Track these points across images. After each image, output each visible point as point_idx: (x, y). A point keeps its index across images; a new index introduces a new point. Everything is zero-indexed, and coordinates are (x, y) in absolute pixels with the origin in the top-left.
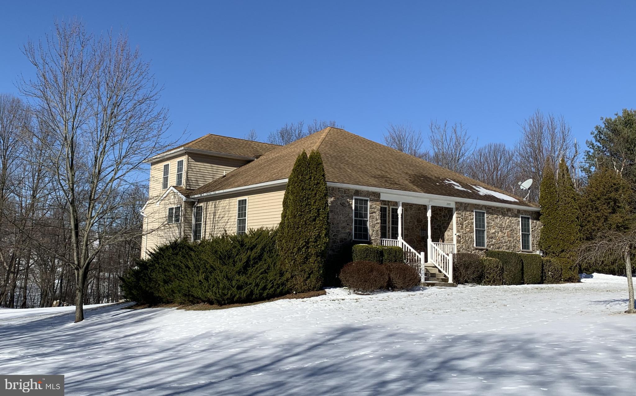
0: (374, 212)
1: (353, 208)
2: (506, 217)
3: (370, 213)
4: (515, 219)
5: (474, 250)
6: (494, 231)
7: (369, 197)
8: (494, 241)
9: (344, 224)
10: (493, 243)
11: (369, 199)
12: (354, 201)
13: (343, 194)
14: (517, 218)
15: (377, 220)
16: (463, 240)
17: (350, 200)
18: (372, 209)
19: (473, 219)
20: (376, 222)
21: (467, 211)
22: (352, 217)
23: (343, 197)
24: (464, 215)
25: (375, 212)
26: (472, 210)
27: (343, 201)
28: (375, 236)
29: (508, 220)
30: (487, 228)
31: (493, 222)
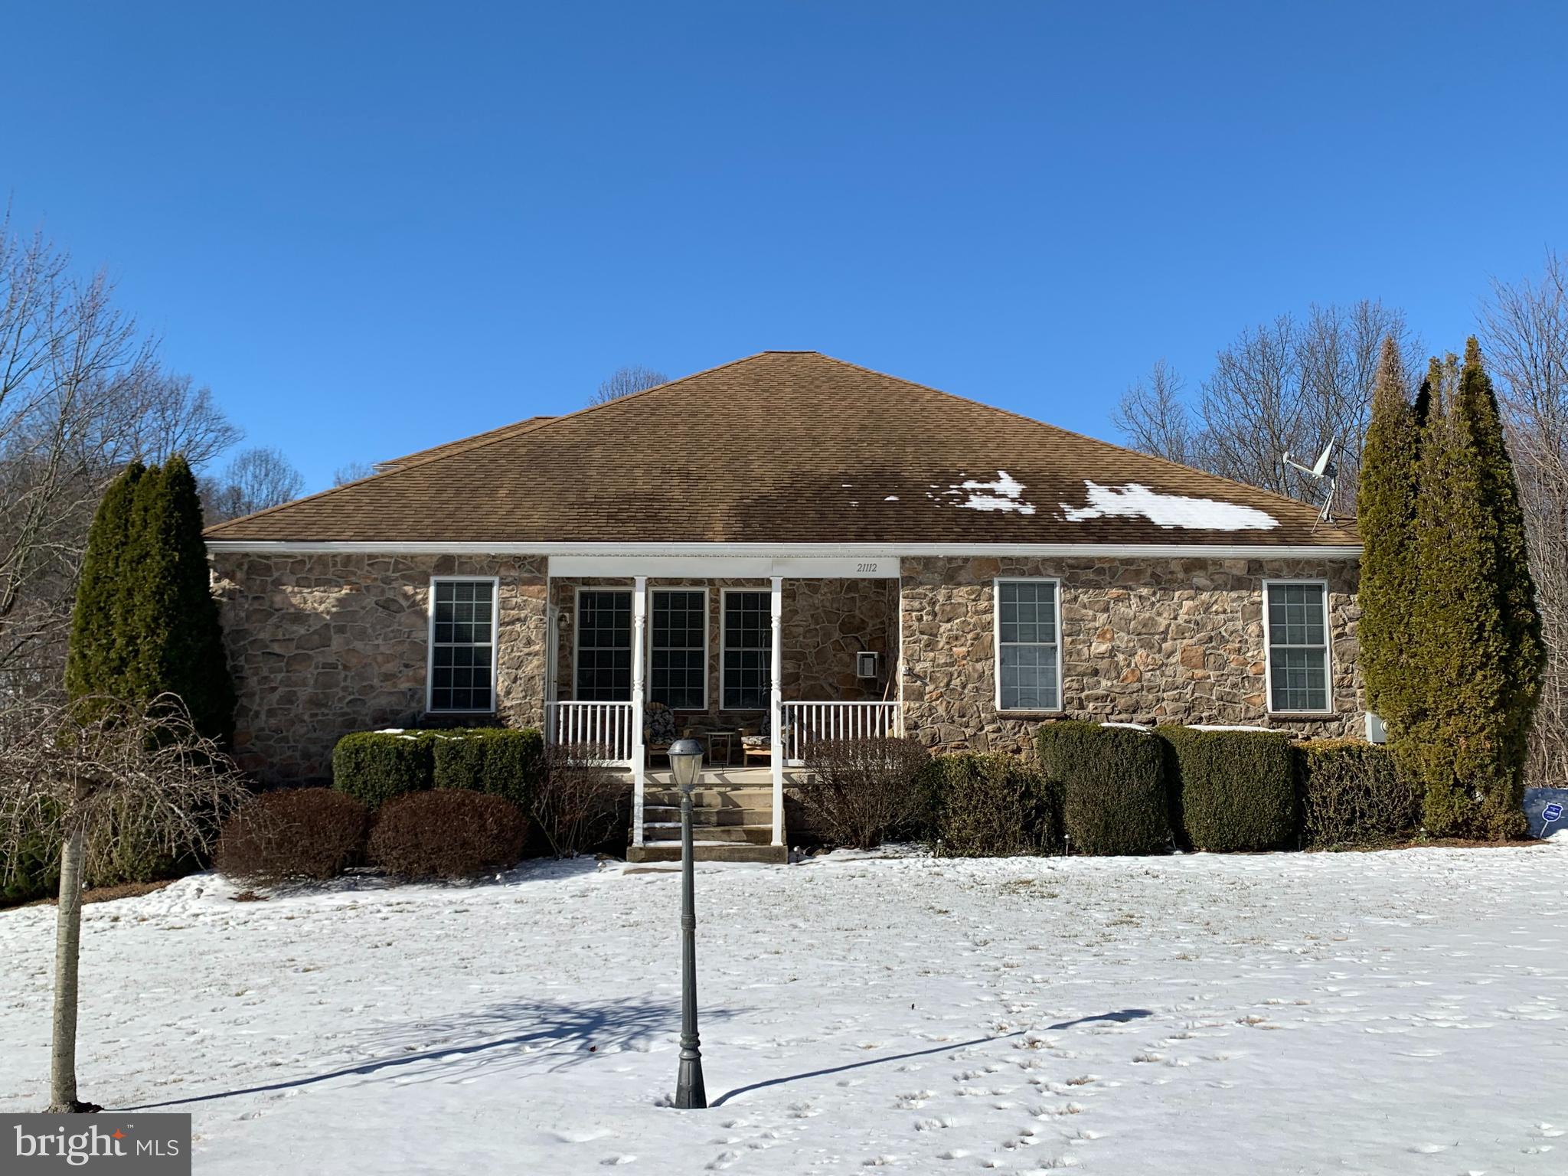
0: (518, 620)
1: (431, 611)
2: (1177, 594)
3: (501, 624)
4: (1234, 595)
5: (993, 721)
6: (1103, 648)
7: (497, 574)
8: (1105, 683)
9: (390, 667)
10: (1101, 692)
11: (496, 580)
12: (432, 590)
13: (389, 573)
14: (1244, 593)
15: (529, 643)
16: (937, 688)
17: (415, 588)
18: (513, 609)
19: (989, 610)
20: (526, 650)
21: (959, 584)
22: (425, 642)
23: (387, 581)
24: (941, 599)
25: (522, 621)
26: (986, 578)
27: (390, 595)
28: (521, 695)
29: (1187, 604)
30: (1068, 640)
31: (1102, 618)
